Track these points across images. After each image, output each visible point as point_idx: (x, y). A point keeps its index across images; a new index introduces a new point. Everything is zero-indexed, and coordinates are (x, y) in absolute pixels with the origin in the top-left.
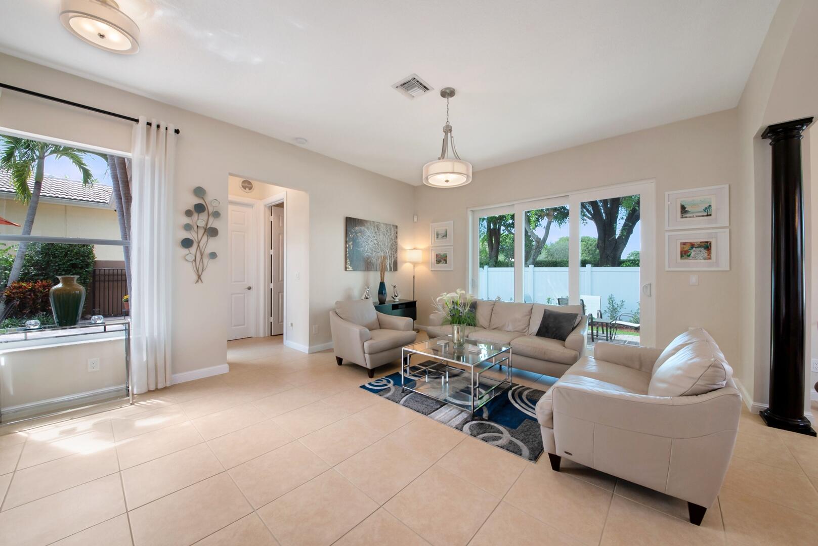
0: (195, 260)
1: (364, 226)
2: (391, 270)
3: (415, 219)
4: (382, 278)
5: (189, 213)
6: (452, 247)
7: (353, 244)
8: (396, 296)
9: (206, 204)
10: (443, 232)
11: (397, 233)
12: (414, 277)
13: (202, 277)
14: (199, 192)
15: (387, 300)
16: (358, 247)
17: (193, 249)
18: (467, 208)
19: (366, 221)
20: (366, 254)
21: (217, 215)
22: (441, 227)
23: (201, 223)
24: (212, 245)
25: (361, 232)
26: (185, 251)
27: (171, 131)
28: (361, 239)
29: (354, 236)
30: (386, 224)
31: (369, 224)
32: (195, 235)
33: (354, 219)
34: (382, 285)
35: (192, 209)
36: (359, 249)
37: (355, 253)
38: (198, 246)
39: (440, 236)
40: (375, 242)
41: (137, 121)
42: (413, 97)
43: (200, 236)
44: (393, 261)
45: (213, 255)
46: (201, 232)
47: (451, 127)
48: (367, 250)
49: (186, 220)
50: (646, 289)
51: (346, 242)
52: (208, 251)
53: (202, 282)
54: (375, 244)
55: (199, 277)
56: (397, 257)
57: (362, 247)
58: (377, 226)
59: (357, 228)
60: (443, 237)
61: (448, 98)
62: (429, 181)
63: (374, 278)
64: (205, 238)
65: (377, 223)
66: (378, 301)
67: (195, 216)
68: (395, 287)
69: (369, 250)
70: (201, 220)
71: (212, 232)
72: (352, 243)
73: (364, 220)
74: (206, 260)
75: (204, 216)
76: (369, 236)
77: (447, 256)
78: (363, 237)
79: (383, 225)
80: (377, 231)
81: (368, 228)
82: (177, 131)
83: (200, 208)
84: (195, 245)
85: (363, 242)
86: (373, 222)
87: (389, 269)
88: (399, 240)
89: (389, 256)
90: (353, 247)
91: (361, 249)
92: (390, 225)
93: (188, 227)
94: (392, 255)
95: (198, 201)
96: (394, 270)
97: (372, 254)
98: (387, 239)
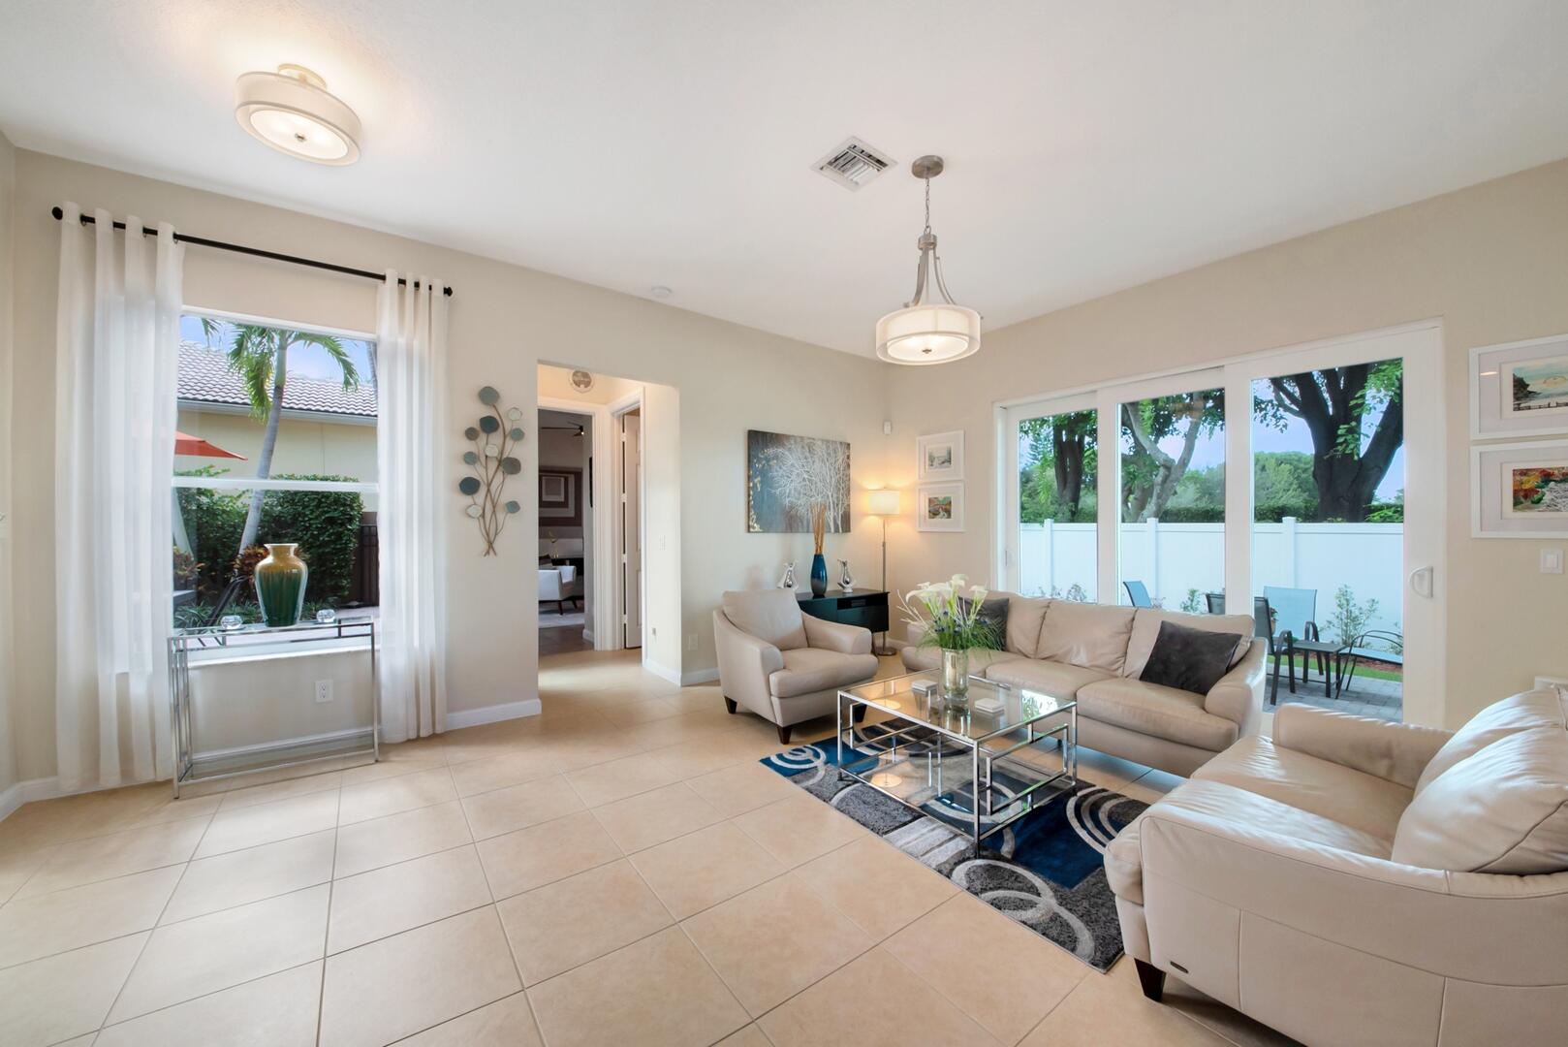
0: (483, 515)
1: (783, 445)
2: (837, 531)
3: (887, 429)
4: (819, 547)
5: (471, 434)
6: (961, 485)
7: (761, 482)
8: (848, 583)
9: (499, 414)
10: (944, 454)
11: (848, 457)
12: (884, 545)
13: (496, 545)
14: (488, 395)
15: (828, 589)
16: (771, 487)
17: (480, 497)
18: (993, 402)
19: (787, 437)
20: (787, 500)
21: (518, 434)
22: (938, 444)
23: (493, 451)
24: (511, 488)
25: (776, 457)
26: (466, 500)
27: (438, 292)
28: (777, 472)
30: (828, 441)
31: (792, 442)
32: (482, 471)
33: (764, 434)
34: (818, 560)
35: (476, 425)
36: (773, 491)
37: (766, 497)
38: (489, 491)
39: (936, 463)
40: (806, 477)
41: (383, 278)
42: (857, 183)
43: (491, 472)
44: (840, 513)
45: (513, 507)
46: (493, 465)
47: (935, 237)
48: (789, 493)
49: (468, 446)
50: (1423, 579)
51: (749, 478)
52: (505, 499)
53: (495, 554)
54: (804, 479)
55: (491, 545)
56: (849, 505)
57: (780, 487)
58: (809, 445)
59: (770, 451)
60: (943, 463)
61: (927, 178)
62: (889, 351)
63: (803, 547)
64: (500, 475)
65: (809, 438)
66: (811, 591)
67: (483, 436)
68: (844, 564)
69: (793, 492)
70: (491, 446)
71: (510, 466)
72: (759, 479)
73: (783, 436)
74: (501, 516)
75: (496, 438)
76: (793, 465)
77: (950, 503)
78: (780, 468)
79: (819, 443)
80: (808, 454)
81: (789, 449)
82: (448, 291)
83: (489, 425)
84: (483, 490)
85: (782, 476)
86: (802, 438)
87: (833, 530)
88: (853, 472)
89: (834, 503)
90: (761, 487)
91: (778, 492)
92: (836, 442)
93: (470, 458)
94: (838, 501)
95: (486, 412)
96: (843, 532)
97: (798, 499)
98: (830, 470)
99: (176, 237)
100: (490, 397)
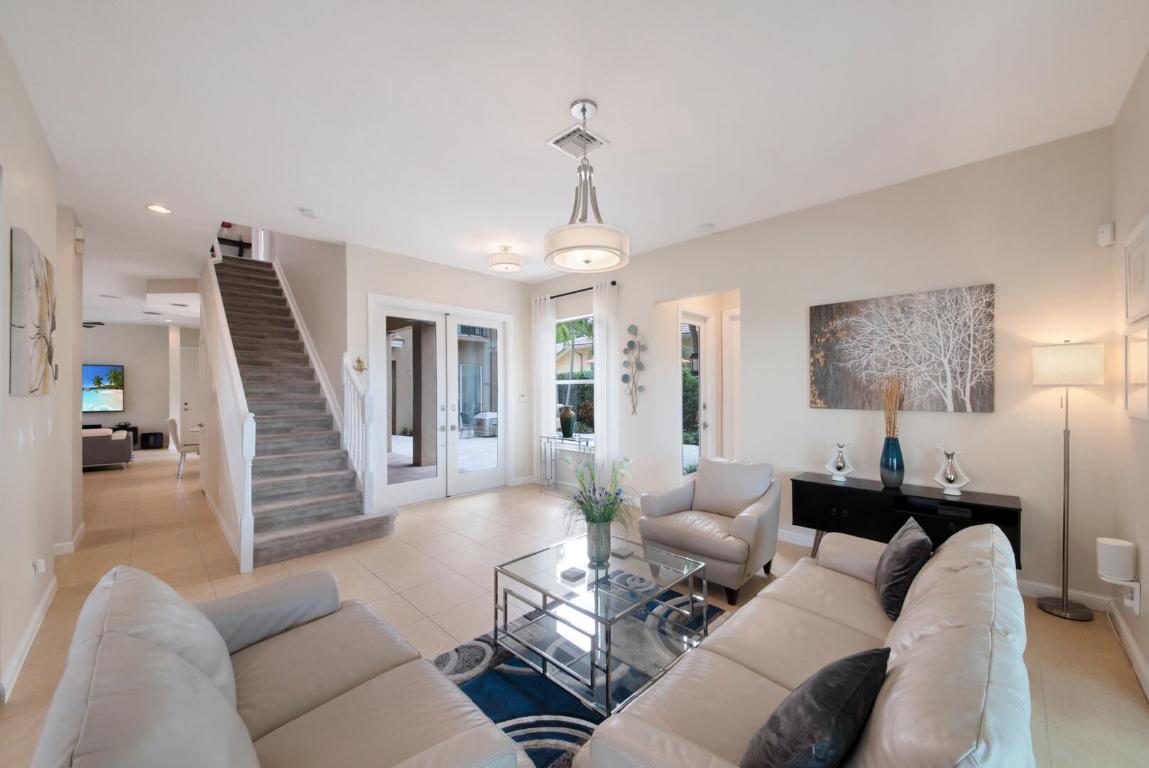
0: (631, 393)
1: (858, 313)
2: (960, 407)
3: (1104, 238)
5: (625, 351)
7: (825, 357)
8: (950, 481)
9: (637, 339)
11: (990, 304)
12: (1067, 433)
13: (637, 409)
16: (837, 361)
17: (630, 383)
19: (864, 303)
20: (865, 373)
21: (643, 347)
23: (633, 360)
24: (641, 378)
25: (847, 328)
26: (625, 385)
28: (846, 344)
29: (828, 340)
30: (940, 292)
31: (873, 306)
32: (630, 369)
33: (832, 306)
34: (892, 446)
35: (626, 347)
36: (840, 365)
37: (831, 372)
38: (633, 381)
40: (896, 342)
43: (634, 371)
44: (969, 385)
45: (641, 389)
46: (635, 366)
48: (868, 364)
49: (625, 358)
51: (812, 354)
52: (639, 385)
53: (636, 413)
54: (893, 347)
55: (634, 407)
56: (991, 374)
57: (850, 359)
58: (904, 306)
59: (838, 323)
64: (637, 371)
65: (902, 296)
66: (879, 479)
67: (630, 351)
68: (952, 455)
69: (873, 362)
70: (632, 357)
71: (640, 366)
72: (822, 353)
73: (857, 302)
74: (638, 392)
75: (636, 352)
76: (872, 333)
78: (853, 339)
79: (923, 297)
80: (899, 315)
81: (869, 316)
83: (631, 345)
84: (631, 380)
85: (855, 347)
86: (889, 299)
87: (950, 406)
88: (999, 324)
89: (953, 372)
90: (825, 362)
91: (849, 364)
92: (958, 290)
93: (626, 364)
94: (963, 366)
95: (630, 338)
96: (974, 410)
97: (882, 371)
98: (945, 328)
99: (552, 298)
100: (633, 330)
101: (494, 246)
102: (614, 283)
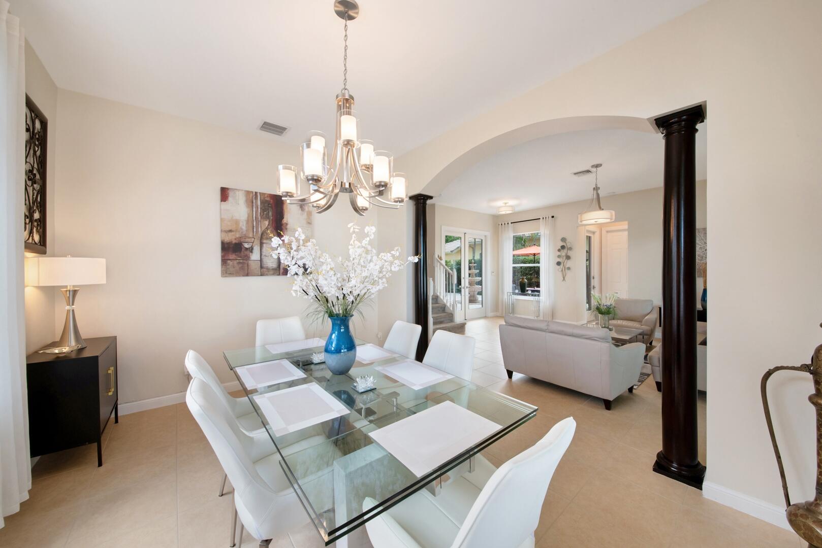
0: (562, 271)
5: (559, 250)
9: (566, 245)
13: (565, 279)
17: (562, 266)
21: (570, 249)
23: (564, 254)
24: (569, 264)
26: (558, 267)
32: (562, 260)
35: (560, 248)
38: (564, 265)
41: (539, 219)
43: (564, 260)
45: (569, 268)
46: (565, 258)
49: (559, 253)
52: (567, 267)
53: (565, 281)
64: (566, 260)
67: (562, 250)
70: (563, 253)
71: (568, 258)
74: (566, 270)
75: (565, 251)
83: (563, 247)
84: (562, 264)
93: (559, 256)
95: (562, 244)
99: (511, 224)
100: (563, 240)
101: (500, 203)
102: (553, 217)
